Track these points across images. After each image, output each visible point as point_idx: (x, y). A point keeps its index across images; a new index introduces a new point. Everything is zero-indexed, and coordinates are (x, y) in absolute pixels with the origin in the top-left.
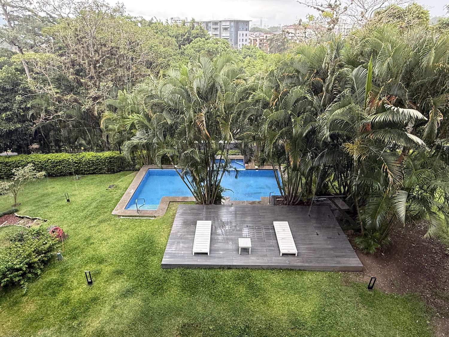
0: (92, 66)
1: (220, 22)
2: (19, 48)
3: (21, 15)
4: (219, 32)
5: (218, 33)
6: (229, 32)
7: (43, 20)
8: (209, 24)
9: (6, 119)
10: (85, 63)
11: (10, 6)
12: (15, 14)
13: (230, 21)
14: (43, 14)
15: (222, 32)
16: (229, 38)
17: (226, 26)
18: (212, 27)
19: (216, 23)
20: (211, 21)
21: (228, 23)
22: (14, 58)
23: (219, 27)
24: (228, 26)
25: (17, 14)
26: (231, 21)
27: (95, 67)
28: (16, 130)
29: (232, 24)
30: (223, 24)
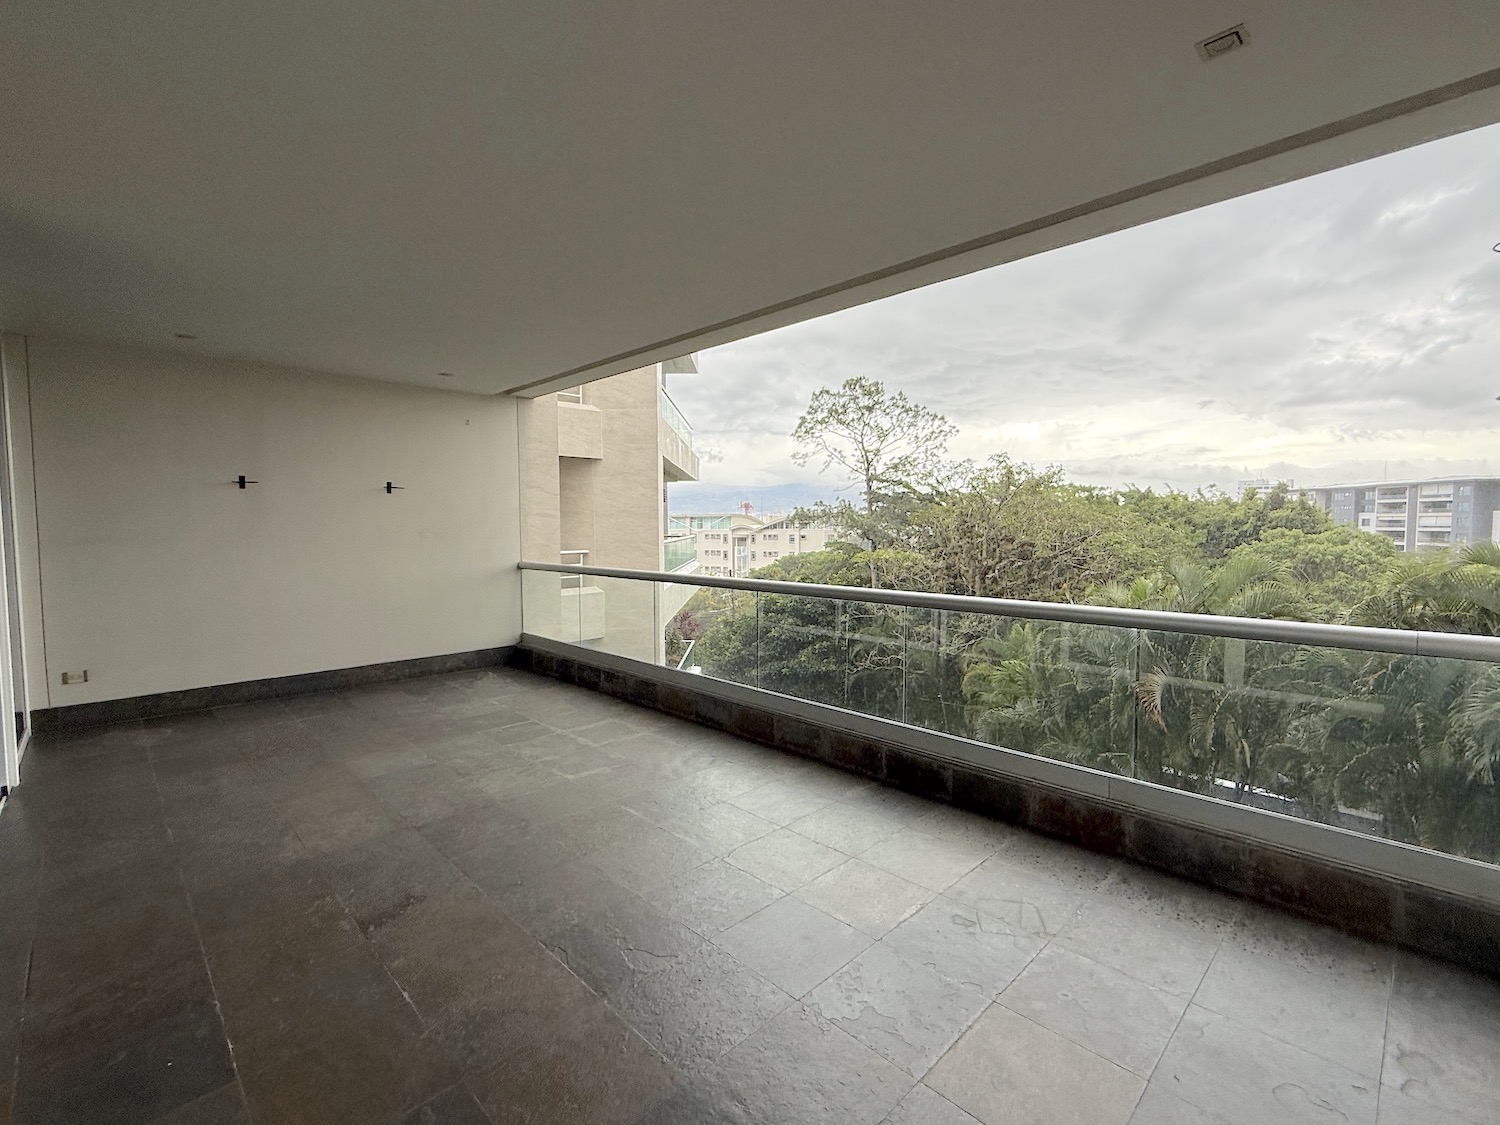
0: (977, 578)
1: (1415, 486)
2: (873, 543)
3: (890, 494)
4: (1406, 515)
5: (1403, 516)
6: (1451, 514)
7: (922, 498)
8: (1368, 495)
9: (819, 654)
10: (967, 571)
11: (878, 480)
12: (883, 492)
13: (1455, 482)
14: (925, 490)
15: (1419, 514)
16: (1449, 530)
17: (1439, 496)
18: (1377, 501)
19: (1398, 490)
20: (1377, 486)
21: (1450, 490)
22: (859, 558)
23: (1406, 501)
24: (1449, 496)
25: (886, 492)
26: (1458, 484)
27: (983, 580)
28: (827, 673)
29: (1467, 491)
30: (1424, 493)
